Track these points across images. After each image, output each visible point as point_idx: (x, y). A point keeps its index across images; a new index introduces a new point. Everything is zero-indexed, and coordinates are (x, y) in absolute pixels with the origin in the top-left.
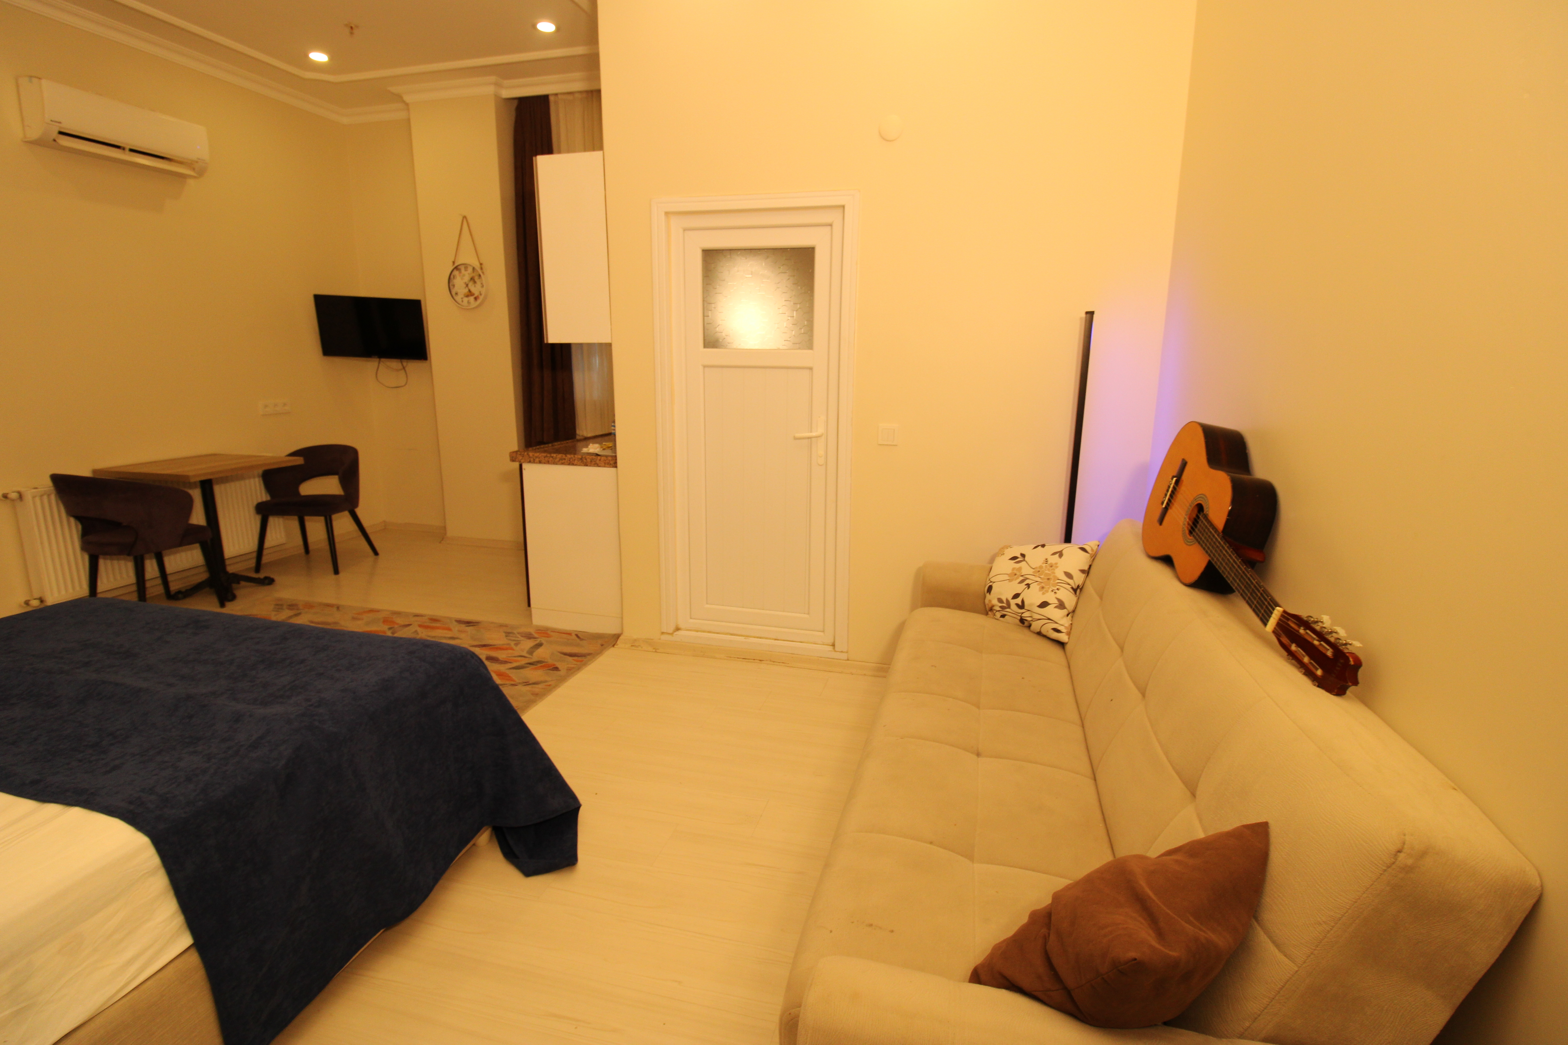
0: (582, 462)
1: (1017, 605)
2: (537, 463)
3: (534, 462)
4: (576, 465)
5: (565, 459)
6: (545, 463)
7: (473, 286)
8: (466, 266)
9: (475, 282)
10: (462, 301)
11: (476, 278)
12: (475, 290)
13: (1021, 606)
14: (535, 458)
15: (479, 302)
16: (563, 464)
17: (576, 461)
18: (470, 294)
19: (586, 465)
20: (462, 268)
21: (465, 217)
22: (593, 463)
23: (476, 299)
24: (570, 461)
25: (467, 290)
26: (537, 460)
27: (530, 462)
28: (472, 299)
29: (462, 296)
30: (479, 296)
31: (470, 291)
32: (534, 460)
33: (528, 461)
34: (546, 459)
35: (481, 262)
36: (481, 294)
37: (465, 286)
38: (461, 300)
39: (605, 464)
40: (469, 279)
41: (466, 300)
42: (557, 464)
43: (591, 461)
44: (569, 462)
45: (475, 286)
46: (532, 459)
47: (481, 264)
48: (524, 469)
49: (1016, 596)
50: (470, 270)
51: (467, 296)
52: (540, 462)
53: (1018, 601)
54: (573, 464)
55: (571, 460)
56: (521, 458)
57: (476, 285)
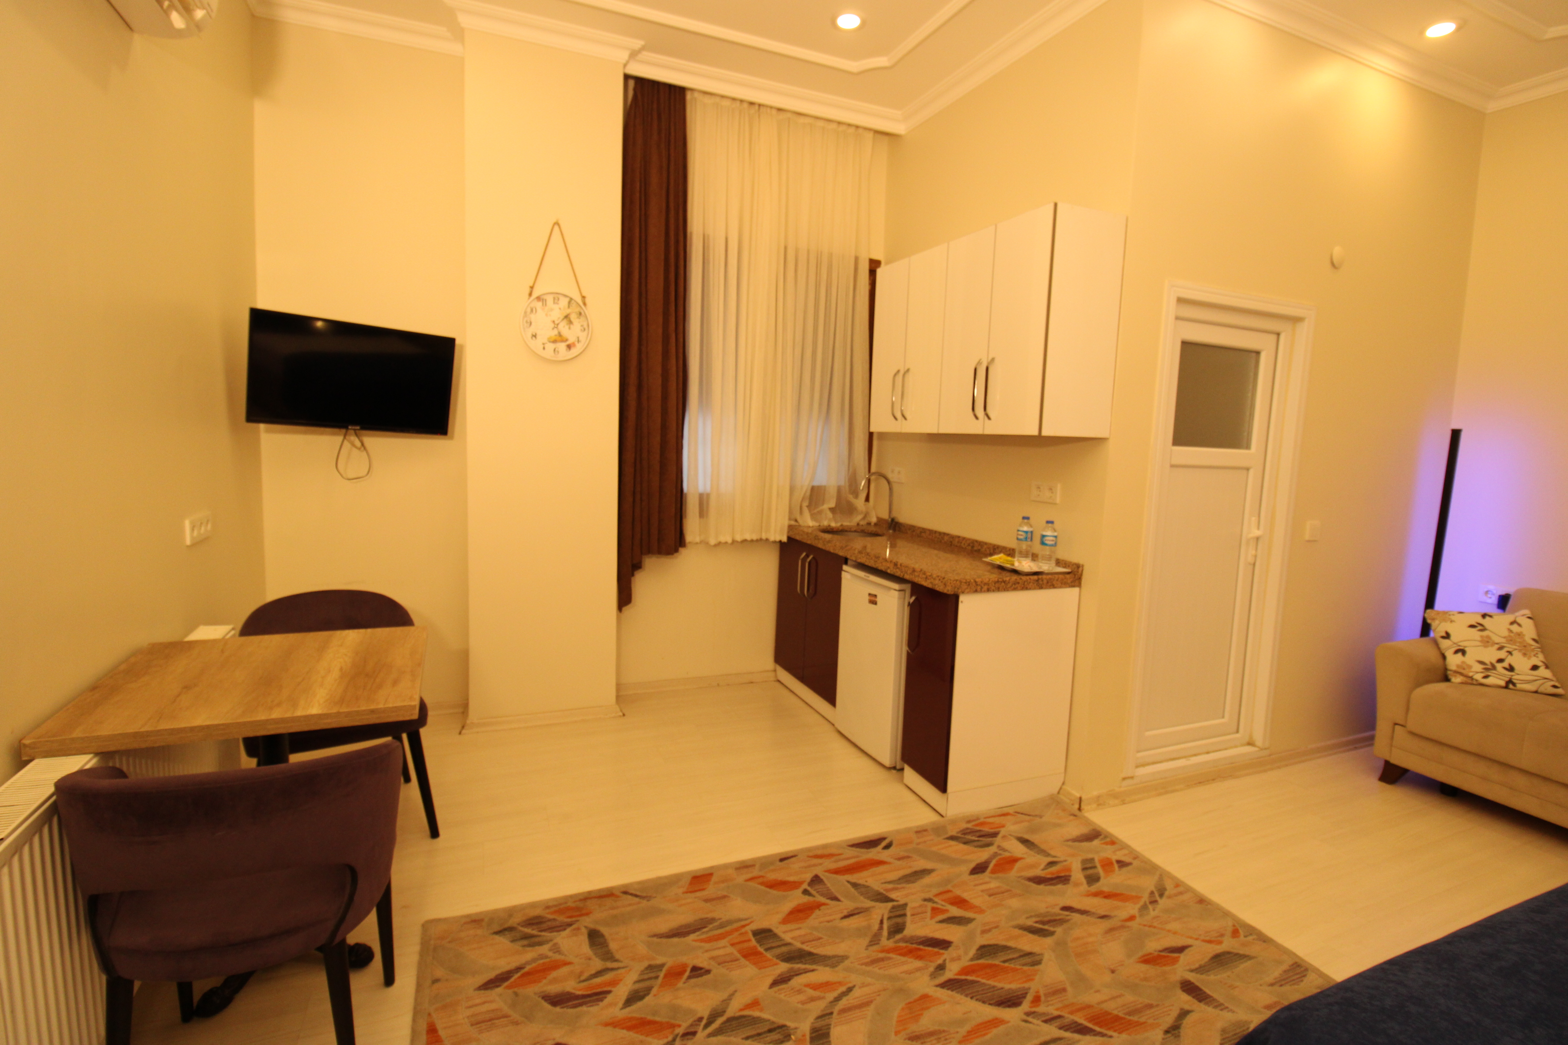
0: (1037, 584)
1: (1505, 668)
2: (984, 592)
3: (981, 591)
4: (1030, 589)
5: (1018, 583)
6: (993, 591)
7: (567, 327)
8: (557, 296)
9: (570, 322)
10: (544, 348)
11: (573, 317)
12: (571, 333)
13: (1511, 669)
14: (983, 586)
15: (574, 352)
16: (1015, 589)
17: (1031, 584)
18: (560, 338)
19: (1041, 588)
20: (550, 299)
21: (557, 223)
22: (1049, 584)
23: (569, 347)
24: (1024, 584)
25: (556, 332)
26: (985, 587)
27: (976, 591)
28: (562, 346)
29: (545, 341)
30: (576, 343)
31: (560, 335)
32: (982, 588)
33: (974, 590)
34: (997, 585)
35: (584, 294)
36: (578, 341)
37: (552, 325)
38: (542, 346)
39: (1062, 583)
40: (562, 317)
41: (550, 347)
42: (1008, 590)
43: (1048, 582)
44: (1023, 586)
45: (570, 328)
46: (979, 588)
47: (584, 297)
48: (962, 602)
49: (1500, 661)
50: (564, 302)
51: (555, 342)
52: (988, 590)
53: (1506, 664)
54: (1027, 589)
55: (1026, 583)
56: (966, 587)
57: (572, 326)
